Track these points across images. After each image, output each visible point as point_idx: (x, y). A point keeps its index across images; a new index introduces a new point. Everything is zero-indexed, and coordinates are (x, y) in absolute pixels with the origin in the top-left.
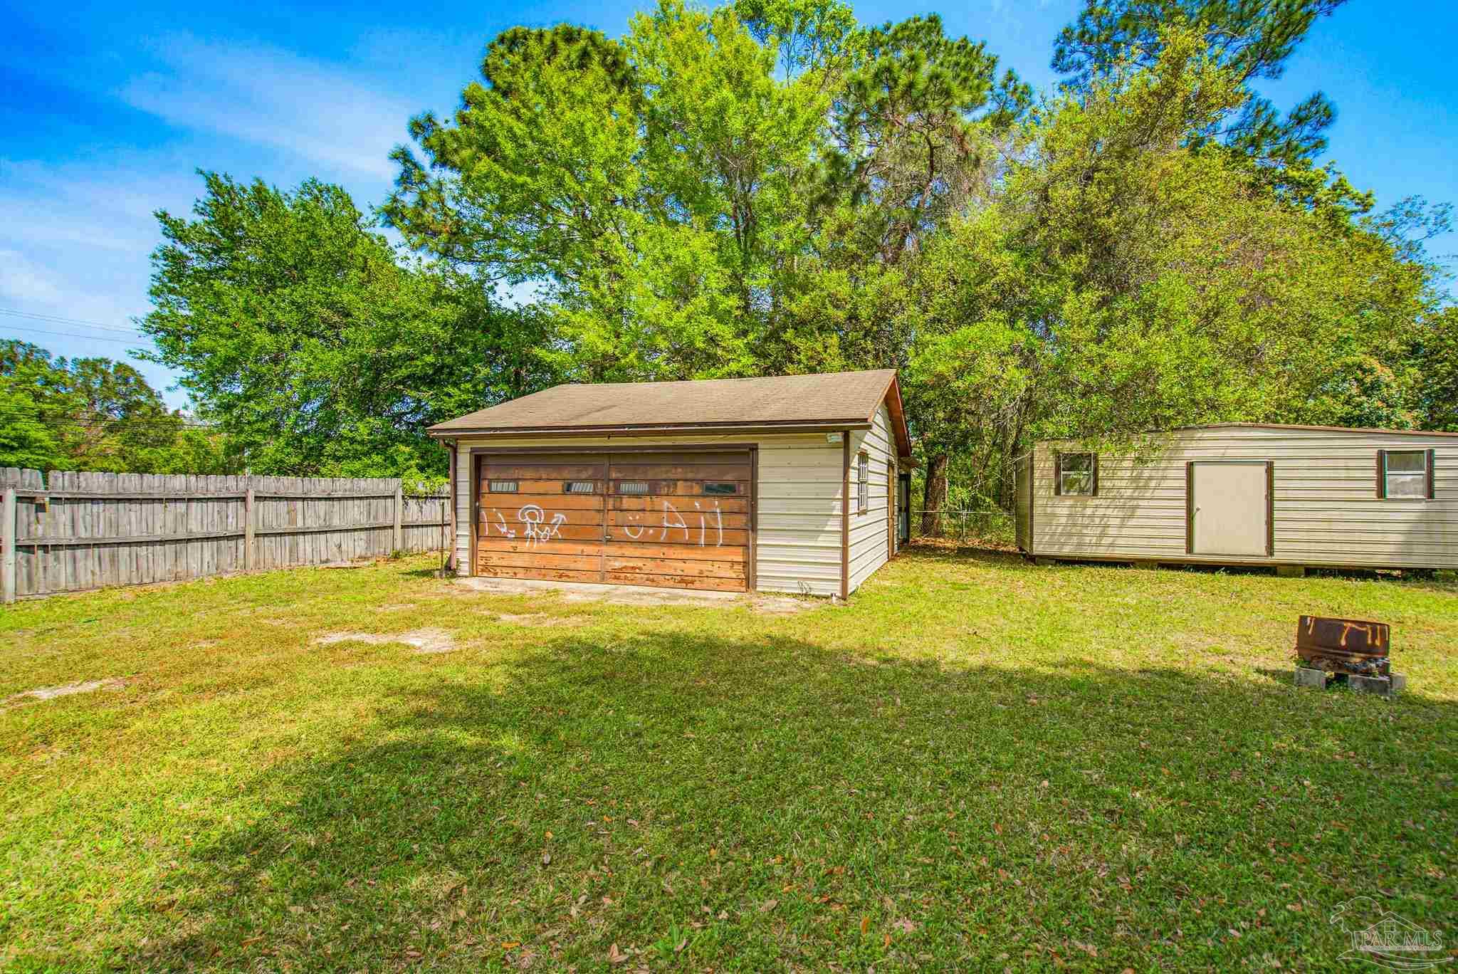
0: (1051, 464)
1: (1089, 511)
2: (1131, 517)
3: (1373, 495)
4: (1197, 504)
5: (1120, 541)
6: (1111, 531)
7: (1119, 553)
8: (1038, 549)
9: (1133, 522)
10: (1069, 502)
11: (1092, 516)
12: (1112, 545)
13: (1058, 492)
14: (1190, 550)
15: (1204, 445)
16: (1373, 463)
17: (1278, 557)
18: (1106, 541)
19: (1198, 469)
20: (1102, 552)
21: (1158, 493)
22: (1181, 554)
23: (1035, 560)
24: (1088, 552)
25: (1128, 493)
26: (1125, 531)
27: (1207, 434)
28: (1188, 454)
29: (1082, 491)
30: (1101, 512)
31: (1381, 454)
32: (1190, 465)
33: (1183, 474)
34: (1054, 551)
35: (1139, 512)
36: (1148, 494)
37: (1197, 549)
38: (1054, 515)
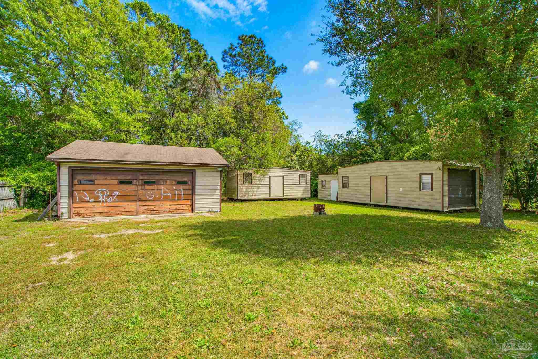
0: (242, 176)
1: (250, 188)
2: (259, 189)
3: (298, 183)
4: (271, 185)
5: (257, 195)
6: (255, 192)
7: (257, 198)
8: (239, 198)
9: (259, 190)
10: (246, 185)
11: (251, 189)
12: (255, 196)
13: (243, 183)
14: (270, 196)
15: (272, 172)
16: (298, 177)
17: (285, 197)
18: (254, 195)
19: (271, 177)
20: (253, 198)
21: (264, 183)
22: (268, 197)
23: (236, 201)
24: (250, 198)
25: (258, 183)
26: (258, 192)
27: (272, 170)
28: (269, 174)
29: (249, 182)
30: (253, 188)
31: (300, 175)
32: (270, 176)
33: (268, 179)
34: (243, 198)
35: (260, 188)
36: (262, 183)
37: (271, 195)
38: (242, 189)
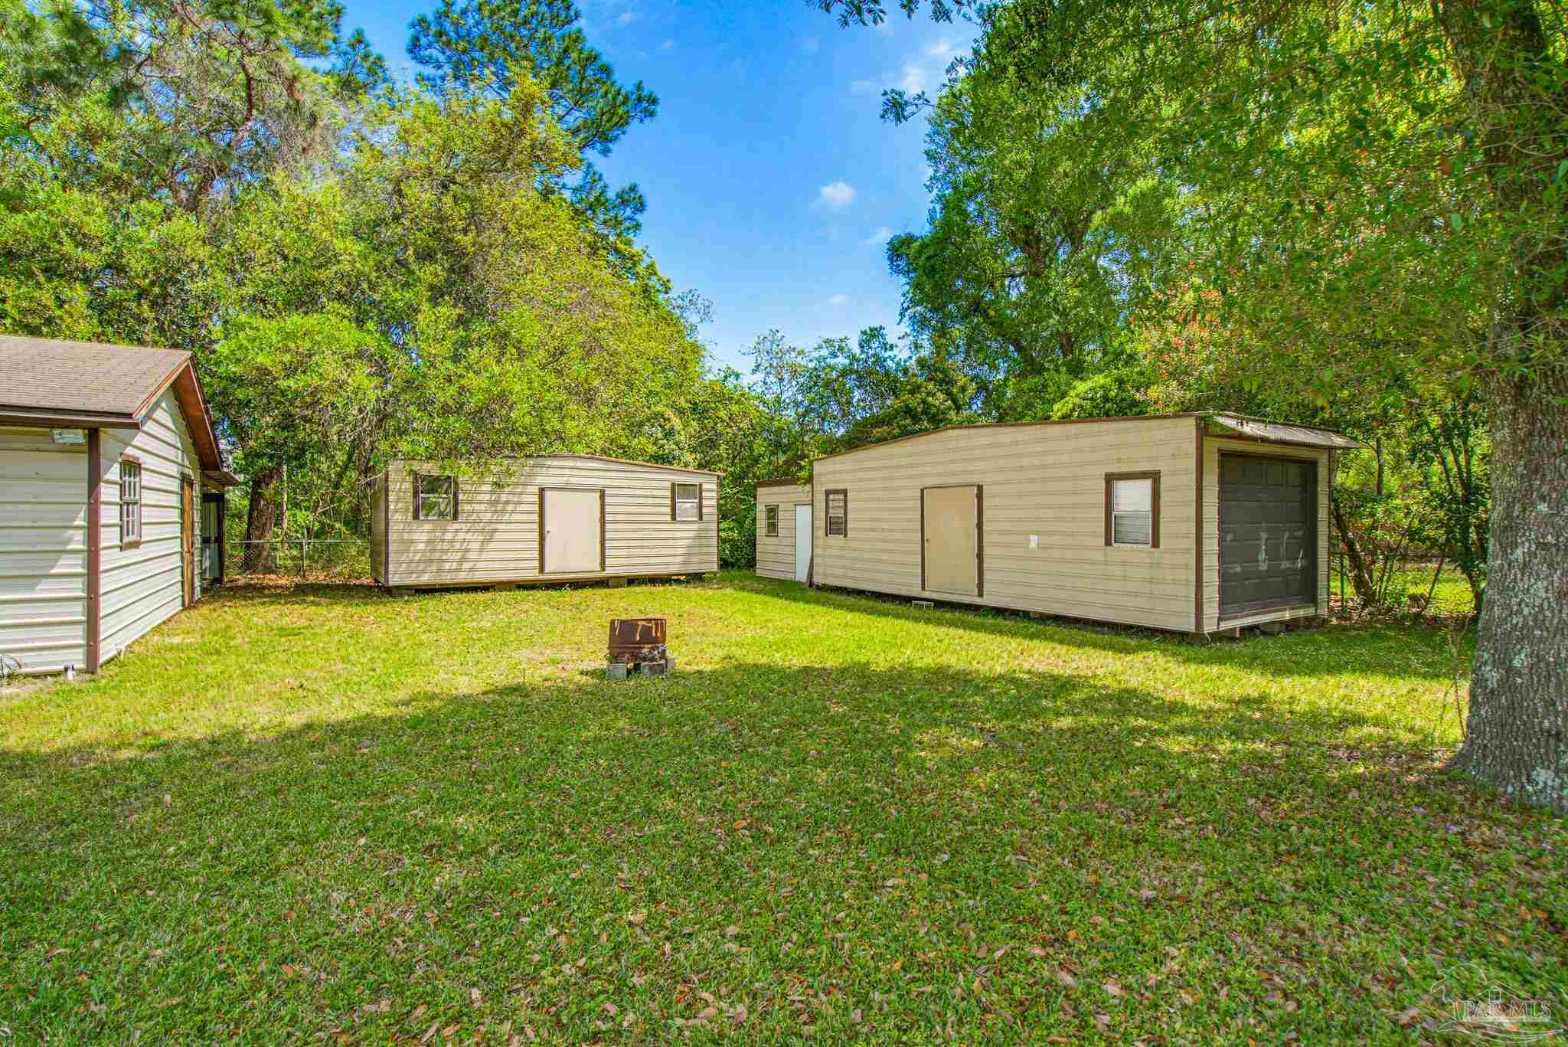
0: (408, 486)
1: (449, 536)
2: (490, 541)
3: (669, 518)
4: (547, 528)
5: (479, 565)
6: (472, 556)
7: (480, 577)
8: (394, 580)
9: (492, 545)
10: (427, 527)
11: (451, 542)
12: (471, 570)
13: (416, 517)
14: (542, 570)
15: (554, 472)
16: (668, 493)
17: (610, 571)
18: (466, 566)
19: (548, 494)
20: (462, 578)
21: (515, 517)
22: (533, 575)
23: (391, 592)
24: (448, 579)
25: (487, 517)
26: (484, 556)
27: (555, 463)
28: (540, 480)
29: (442, 515)
30: (461, 536)
31: (673, 485)
32: (542, 491)
33: (536, 498)
34: (412, 580)
35: (497, 536)
36: (506, 518)
37: (548, 568)
38: (412, 542)
